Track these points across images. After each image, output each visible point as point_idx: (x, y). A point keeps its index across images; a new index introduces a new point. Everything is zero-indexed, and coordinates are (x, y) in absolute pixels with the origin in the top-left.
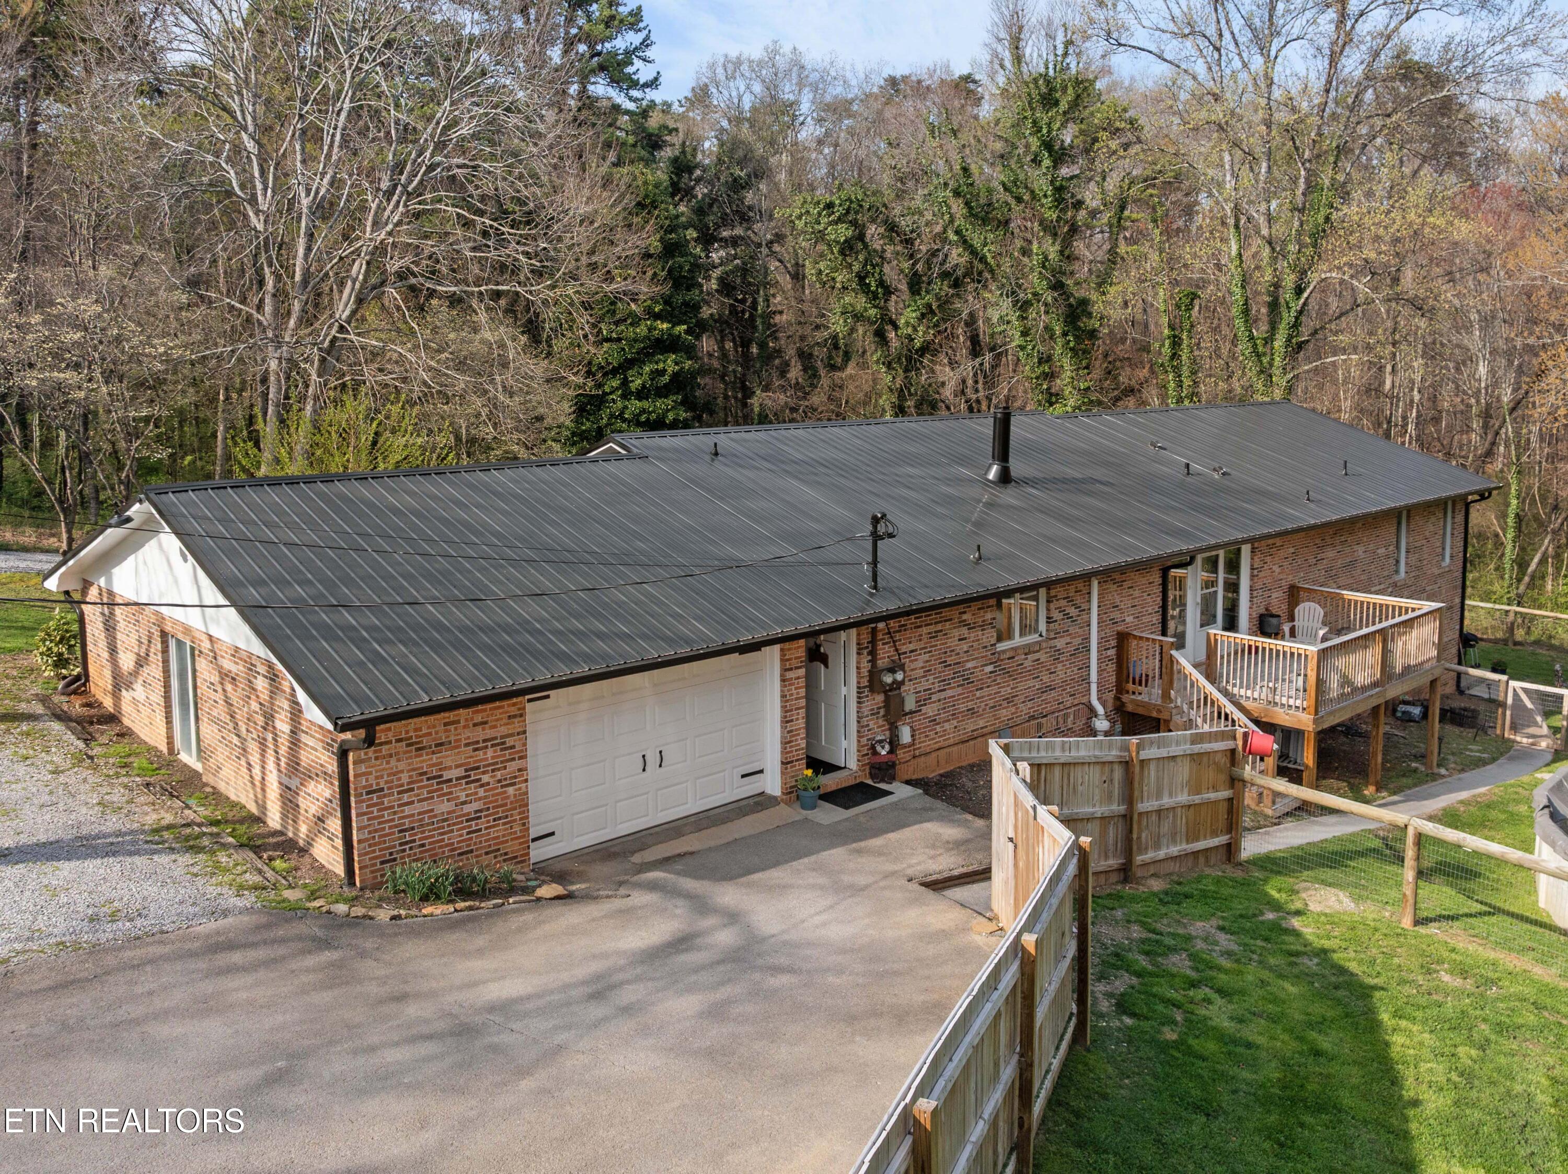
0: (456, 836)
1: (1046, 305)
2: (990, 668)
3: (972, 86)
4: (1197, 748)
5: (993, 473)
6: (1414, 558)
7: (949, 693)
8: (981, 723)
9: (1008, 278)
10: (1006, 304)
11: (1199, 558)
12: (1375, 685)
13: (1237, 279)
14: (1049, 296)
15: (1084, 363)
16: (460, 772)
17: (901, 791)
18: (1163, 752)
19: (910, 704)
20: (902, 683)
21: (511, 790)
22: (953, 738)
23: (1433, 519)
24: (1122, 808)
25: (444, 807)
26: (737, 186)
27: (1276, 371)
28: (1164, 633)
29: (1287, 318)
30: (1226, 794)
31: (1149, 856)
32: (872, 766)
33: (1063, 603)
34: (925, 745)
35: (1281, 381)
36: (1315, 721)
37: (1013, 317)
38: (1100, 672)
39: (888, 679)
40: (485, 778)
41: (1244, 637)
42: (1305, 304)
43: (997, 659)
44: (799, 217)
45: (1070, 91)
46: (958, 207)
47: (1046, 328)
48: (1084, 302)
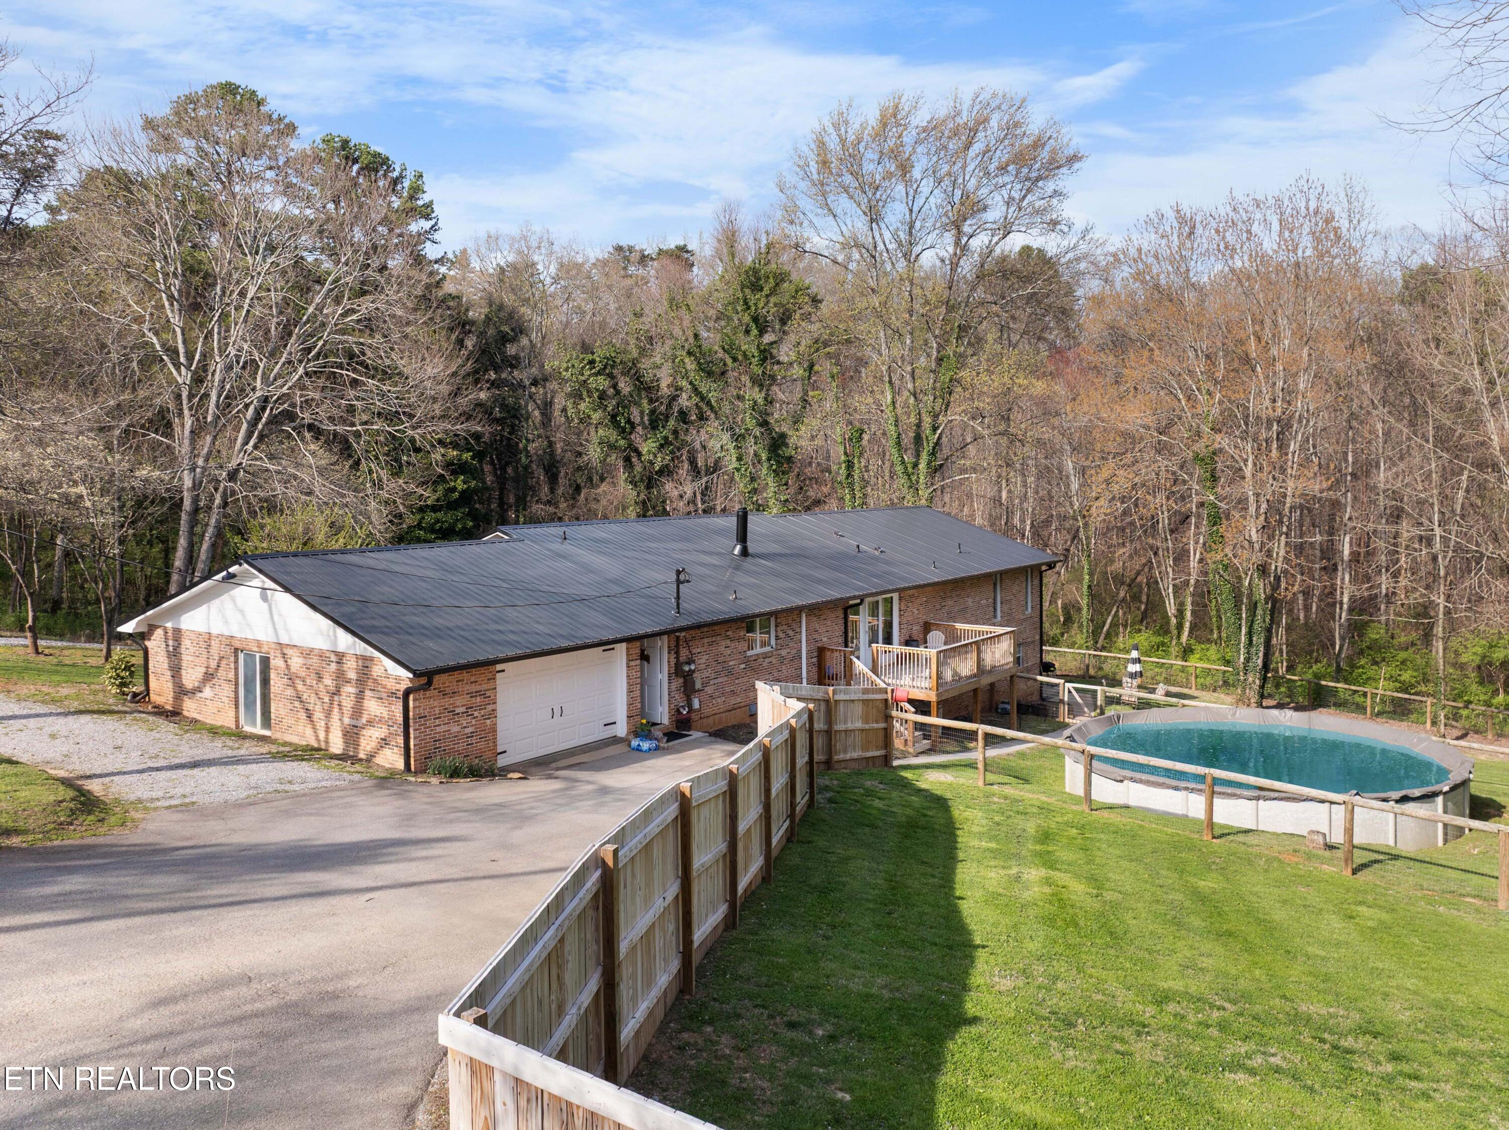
0: (461, 746)
1: (755, 437)
2: (743, 666)
3: (686, 255)
4: (865, 697)
5: (737, 550)
6: (1006, 608)
7: (720, 680)
8: (739, 700)
9: (727, 417)
10: (726, 437)
11: (868, 600)
12: (975, 676)
13: (891, 420)
14: (757, 431)
15: (784, 481)
16: (463, 709)
17: (696, 734)
18: (847, 697)
19: (698, 685)
20: (694, 671)
21: (488, 722)
22: (723, 708)
23: (1018, 582)
24: (826, 727)
25: (455, 729)
26: (504, 339)
27: (922, 486)
28: (846, 646)
29: (927, 448)
30: (882, 725)
31: (841, 757)
32: (678, 721)
33: (785, 627)
34: (707, 711)
35: (924, 493)
36: (937, 695)
37: (731, 446)
38: (808, 672)
39: (686, 668)
40: (476, 714)
41: (897, 648)
42: (939, 438)
43: (747, 661)
44: (567, 370)
45: (771, 280)
46: (690, 365)
47: (756, 454)
48: (783, 436)
